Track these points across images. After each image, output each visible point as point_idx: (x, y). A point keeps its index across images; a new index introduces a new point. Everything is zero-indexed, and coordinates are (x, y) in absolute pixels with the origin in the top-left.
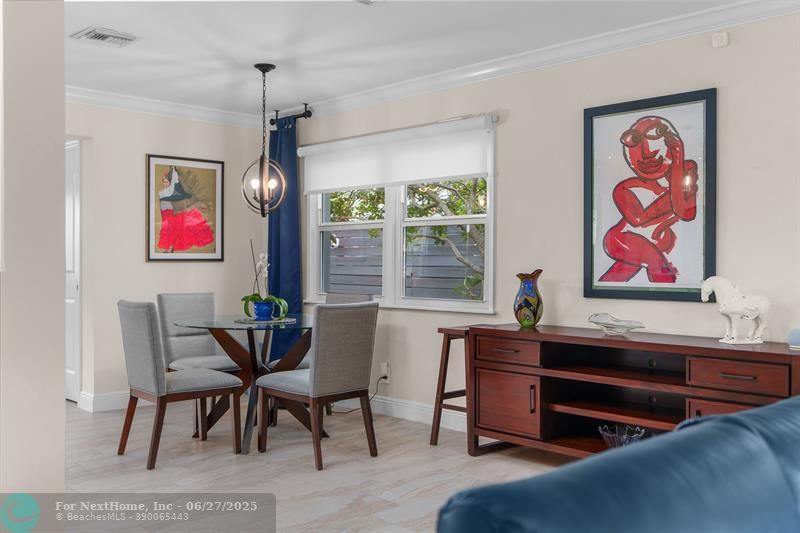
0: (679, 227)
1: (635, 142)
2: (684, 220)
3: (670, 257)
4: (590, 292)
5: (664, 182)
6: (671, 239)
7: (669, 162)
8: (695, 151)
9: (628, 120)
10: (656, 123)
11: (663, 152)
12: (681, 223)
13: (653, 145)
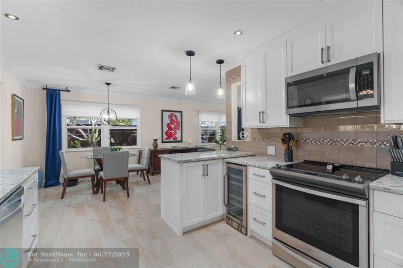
0: (177, 131)
3: (176, 136)
4: (163, 142)
5: (175, 124)
7: (176, 121)
8: (179, 119)
10: (174, 114)
11: (175, 119)
13: (173, 118)
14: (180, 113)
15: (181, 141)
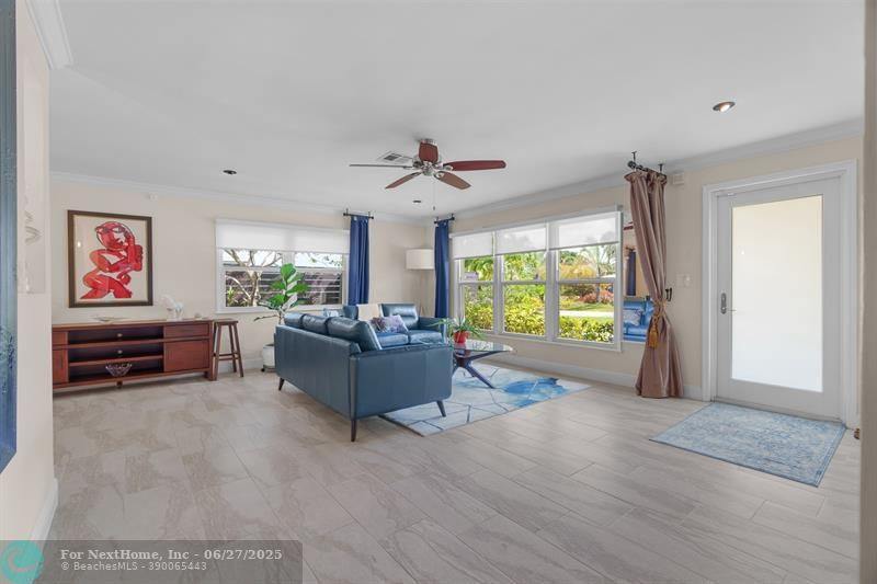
0: (132, 274)
1: (106, 231)
2: (135, 270)
3: (128, 287)
4: (73, 304)
5: (124, 253)
6: (128, 280)
7: (126, 244)
8: (141, 240)
9: (103, 221)
10: (119, 226)
11: (123, 239)
12: (133, 271)
13: (116, 236)
14: (144, 223)
15: (150, 303)
